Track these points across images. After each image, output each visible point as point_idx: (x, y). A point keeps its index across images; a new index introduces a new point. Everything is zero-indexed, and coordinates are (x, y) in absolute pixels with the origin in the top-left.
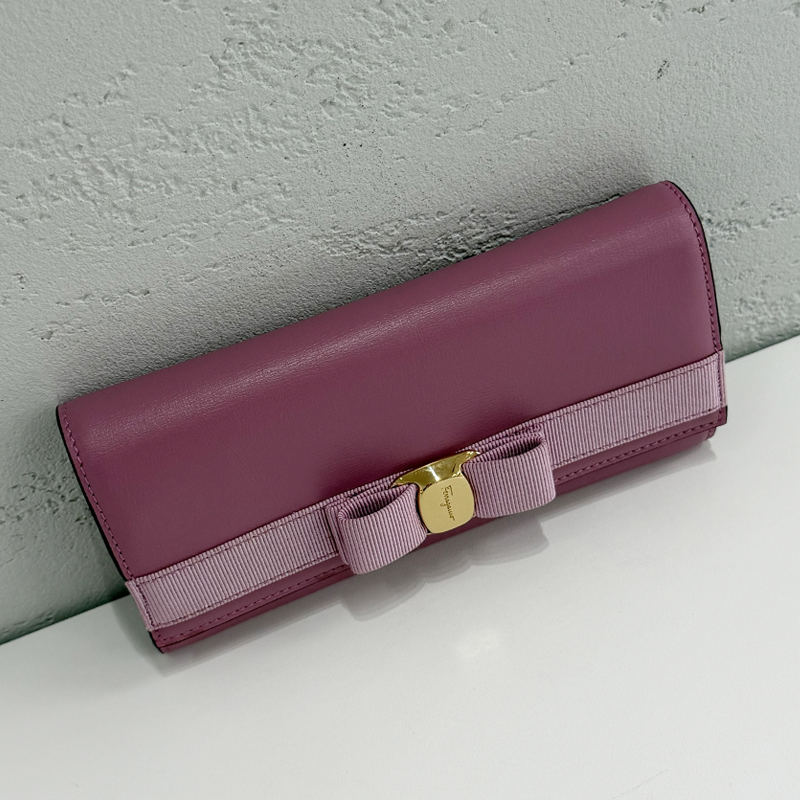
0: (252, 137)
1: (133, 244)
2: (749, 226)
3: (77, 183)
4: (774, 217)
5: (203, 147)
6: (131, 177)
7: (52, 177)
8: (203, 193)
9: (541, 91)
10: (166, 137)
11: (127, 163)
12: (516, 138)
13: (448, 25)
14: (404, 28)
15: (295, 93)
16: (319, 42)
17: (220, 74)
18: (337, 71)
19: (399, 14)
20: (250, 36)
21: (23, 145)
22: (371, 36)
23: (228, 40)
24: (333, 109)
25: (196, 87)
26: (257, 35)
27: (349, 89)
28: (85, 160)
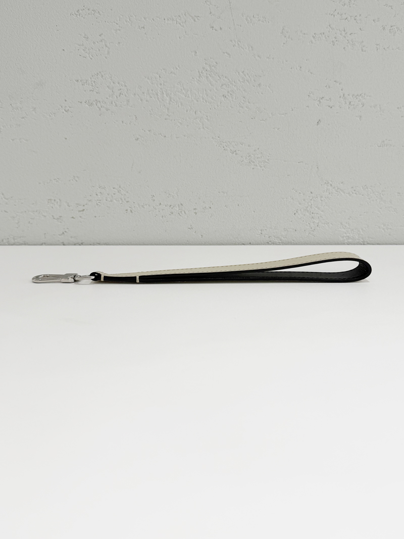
0: (203, 99)
1: (166, 119)
2: (344, 193)
3: (157, 95)
4: (353, 193)
5: (190, 96)
6: (171, 98)
7: (152, 90)
8: (187, 111)
9: (282, 115)
10: (182, 90)
11: (171, 94)
12: (274, 129)
13: (259, 85)
14: (248, 81)
15: (216, 89)
16: (226, 77)
17: (200, 78)
18: (228, 87)
19: (247, 76)
20: (209, 69)
21: (148, 79)
22: (239, 80)
23: (203, 68)
24: (226, 99)
25: (193, 78)
26: (211, 69)
27: (231, 94)
28: (161, 89)
